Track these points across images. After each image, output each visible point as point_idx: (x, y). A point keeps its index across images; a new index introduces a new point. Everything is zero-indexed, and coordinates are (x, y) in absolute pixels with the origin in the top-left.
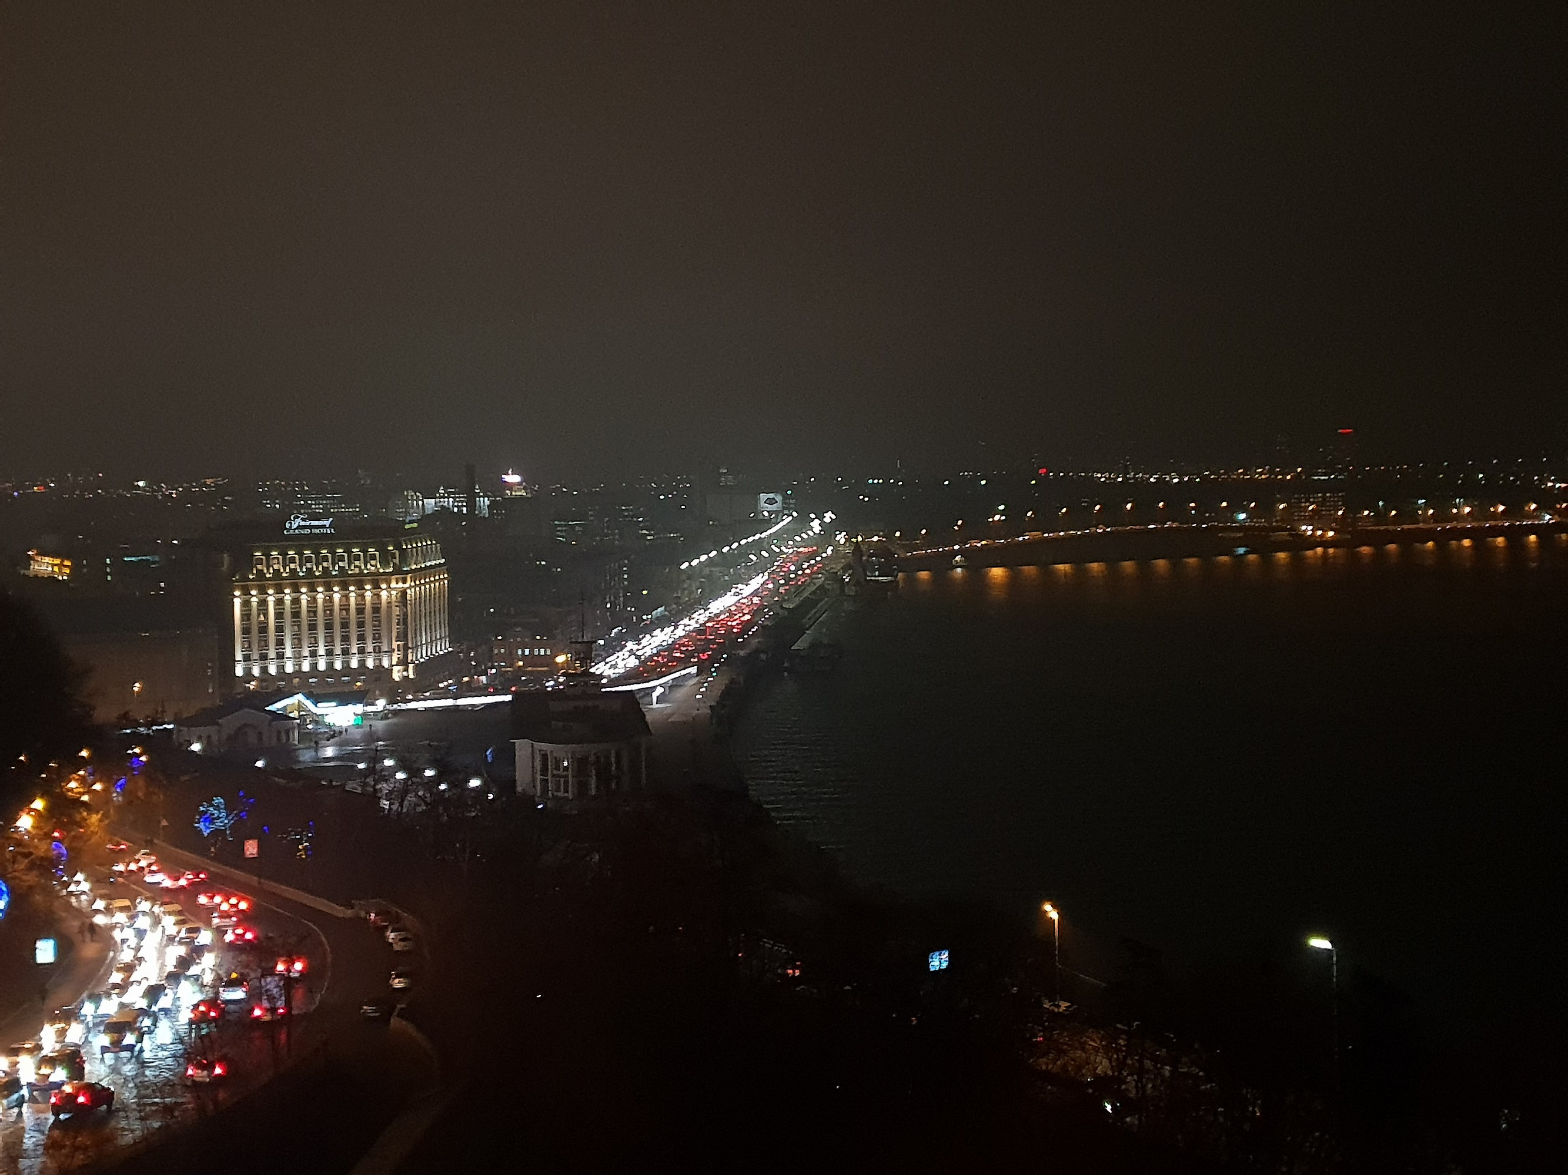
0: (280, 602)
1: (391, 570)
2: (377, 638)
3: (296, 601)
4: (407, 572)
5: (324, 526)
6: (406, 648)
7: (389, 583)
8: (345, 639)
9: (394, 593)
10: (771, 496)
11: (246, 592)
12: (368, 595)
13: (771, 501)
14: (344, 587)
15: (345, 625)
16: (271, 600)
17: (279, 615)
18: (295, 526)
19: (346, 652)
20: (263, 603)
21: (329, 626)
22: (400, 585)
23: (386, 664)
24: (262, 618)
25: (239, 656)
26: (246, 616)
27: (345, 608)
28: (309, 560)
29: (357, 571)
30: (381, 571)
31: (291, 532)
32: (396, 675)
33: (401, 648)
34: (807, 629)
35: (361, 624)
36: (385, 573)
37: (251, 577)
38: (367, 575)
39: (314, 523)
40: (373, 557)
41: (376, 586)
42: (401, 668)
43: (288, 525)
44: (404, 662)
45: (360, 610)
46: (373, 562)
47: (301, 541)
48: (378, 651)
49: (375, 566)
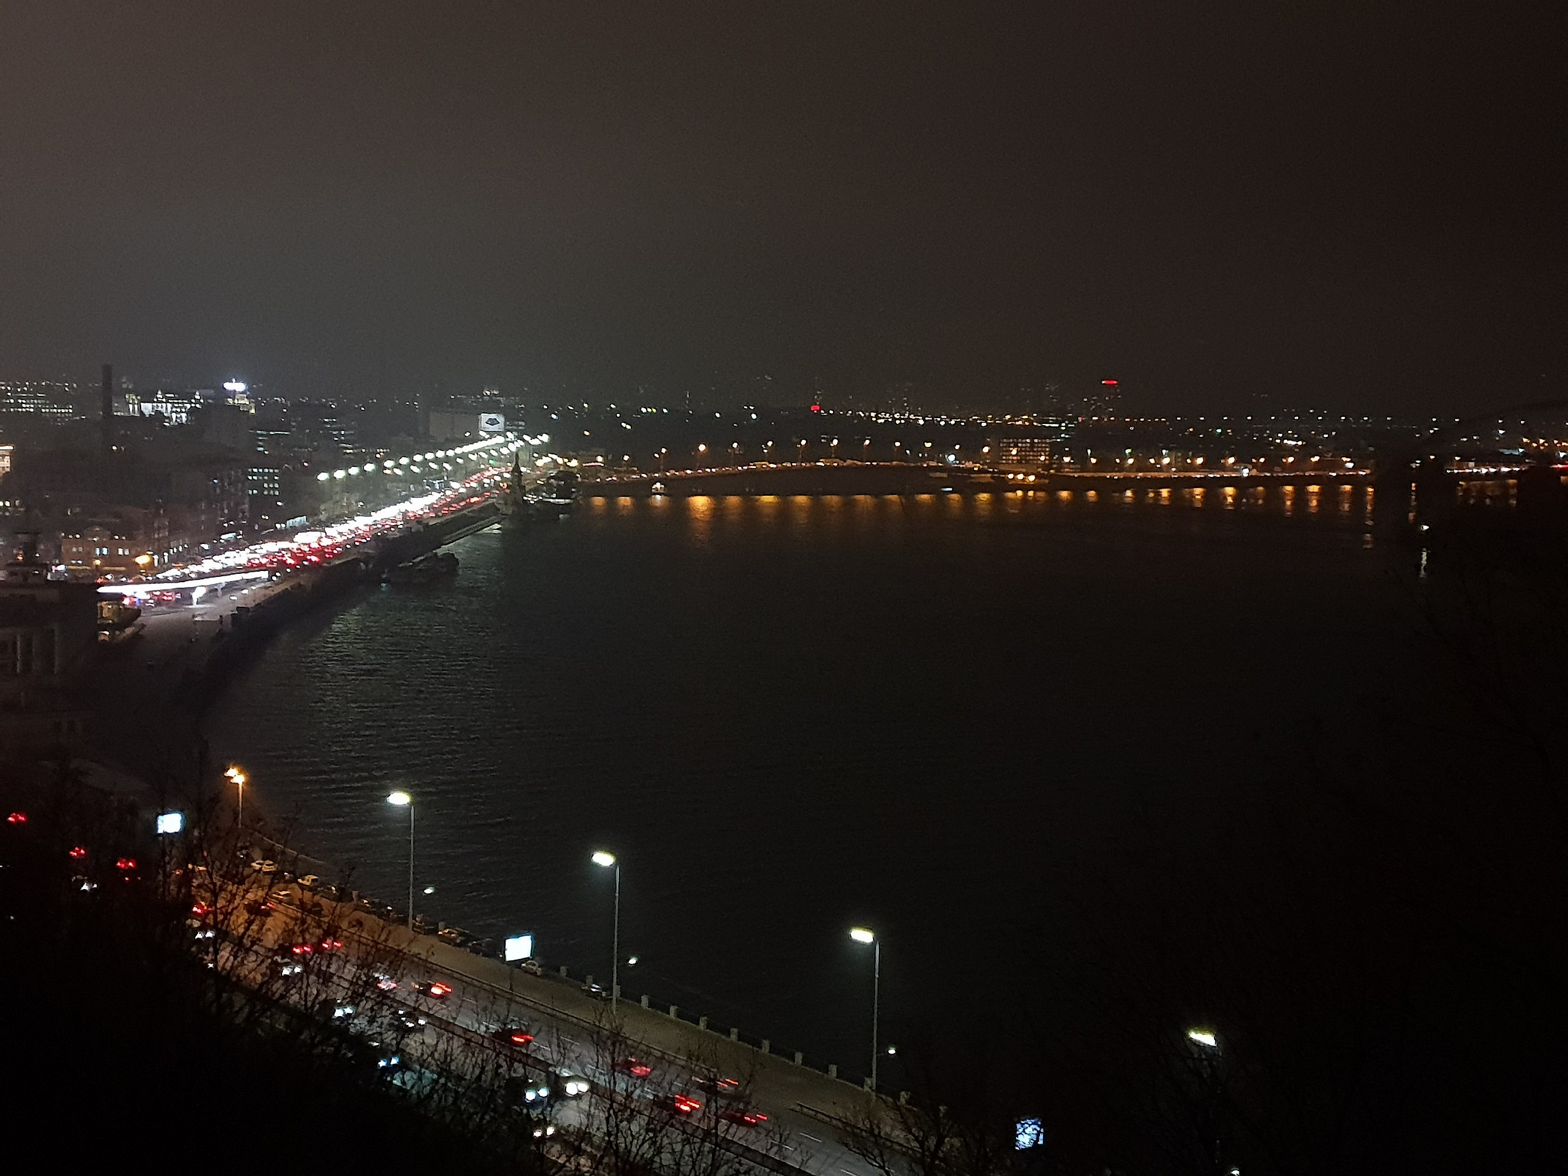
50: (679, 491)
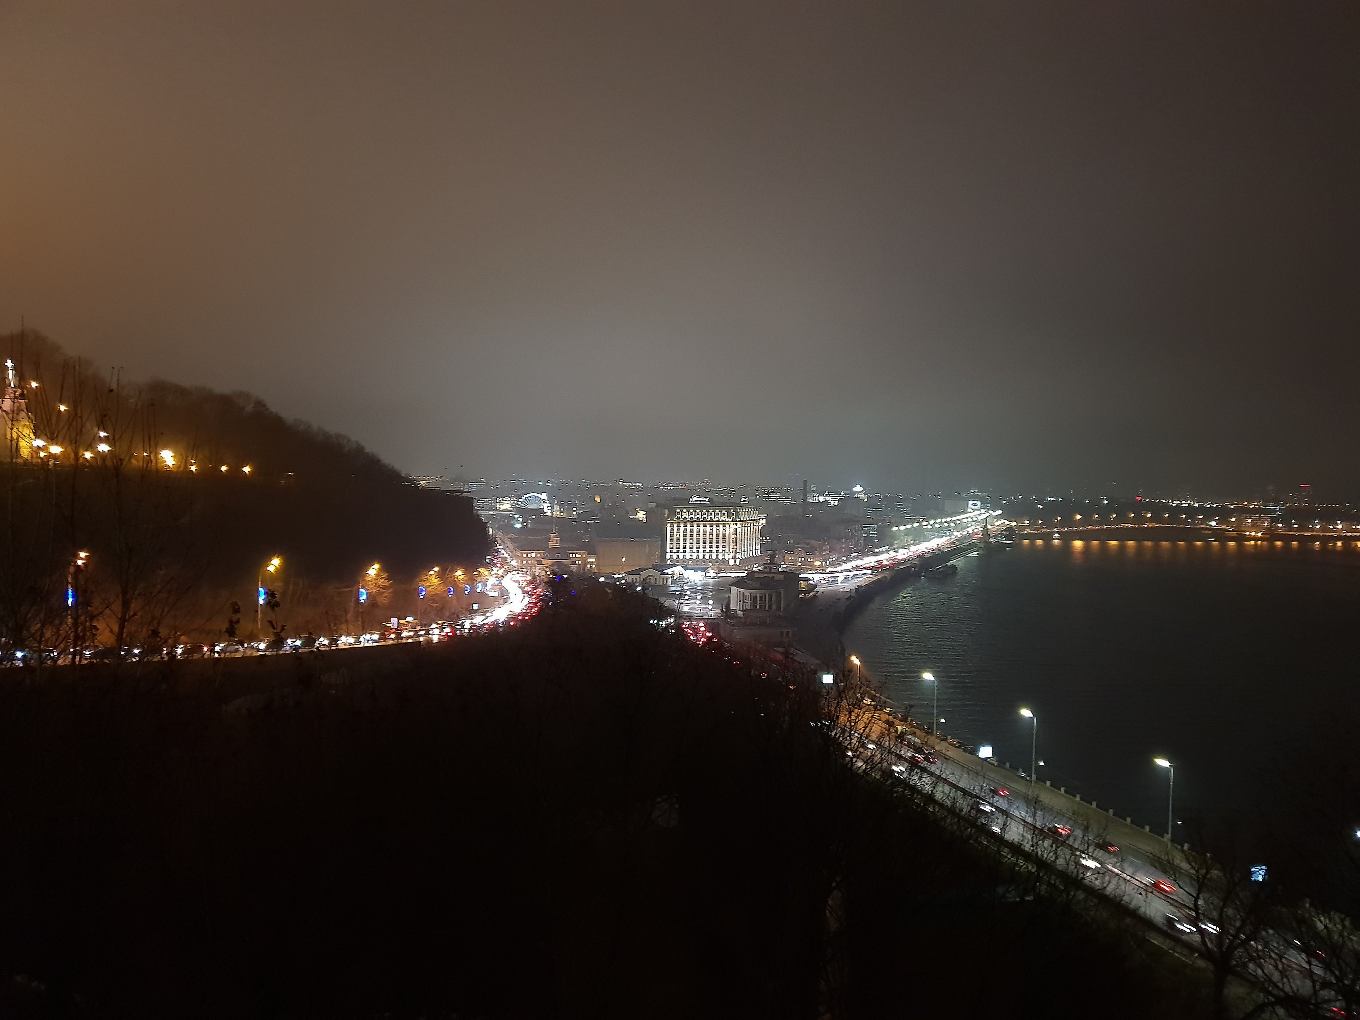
0: (685, 530)
1: (731, 520)
2: (724, 547)
3: (692, 530)
4: (738, 521)
5: (705, 501)
6: (736, 552)
7: (730, 525)
8: (711, 547)
9: (732, 529)
10: (976, 502)
11: (672, 525)
12: (721, 530)
13: (975, 505)
14: (711, 525)
15: (711, 541)
16: (682, 529)
18: (694, 500)
19: (711, 552)
20: (678, 530)
21: (704, 541)
22: (735, 526)
23: (727, 558)
24: (678, 536)
25: (668, 550)
26: (672, 535)
27: (711, 534)
28: (698, 514)
29: (717, 519)
30: (727, 520)
31: (692, 502)
32: (732, 562)
33: (734, 552)
35: (717, 541)
36: (728, 521)
37: (675, 519)
38: (721, 521)
39: (701, 499)
40: (724, 514)
41: (725, 526)
42: (733, 560)
43: (691, 500)
44: (735, 558)
45: (718, 536)
46: (724, 516)
47: (695, 506)
48: (724, 552)
49: (725, 518)
50: (1067, 538)
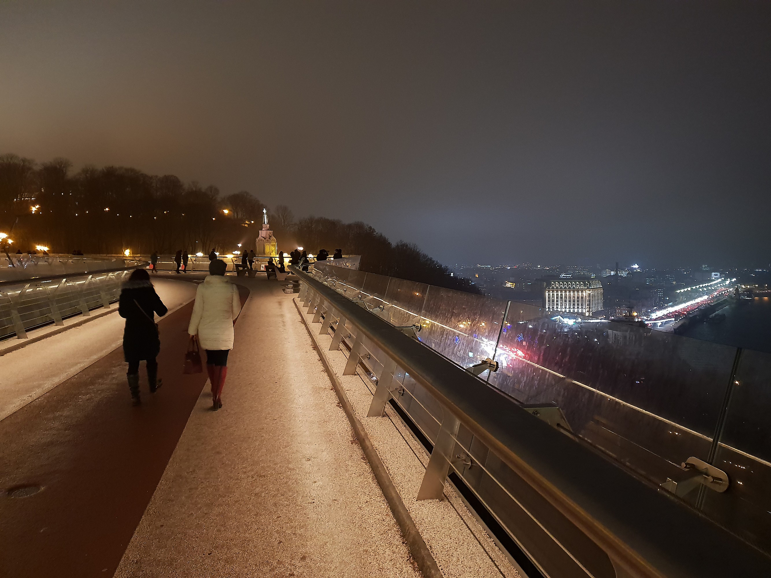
0: (557, 295)
1: (586, 288)
2: (582, 305)
4: (591, 289)
5: (570, 276)
7: (586, 291)
8: (574, 305)
9: (587, 294)
10: (716, 273)
11: (549, 291)
12: (580, 294)
13: (716, 275)
14: (574, 292)
15: (574, 301)
16: (555, 294)
17: (557, 298)
18: (562, 276)
19: (574, 308)
20: (553, 295)
21: (570, 301)
22: (589, 292)
23: (584, 311)
24: (553, 298)
25: (547, 307)
26: (549, 298)
27: (574, 297)
28: (565, 285)
29: (578, 288)
31: (561, 278)
32: (587, 314)
33: (589, 308)
34: (717, 311)
35: (578, 301)
36: (584, 289)
37: (551, 288)
38: (580, 289)
39: (567, 276)
41: (582, 292)
42: (588, 313)
43: (560, 276)
44: (589, 311)
45: (578, 298)
46: (582, 286)
47: (563, 280)
48: (582, 308)
49: (583, 287)
